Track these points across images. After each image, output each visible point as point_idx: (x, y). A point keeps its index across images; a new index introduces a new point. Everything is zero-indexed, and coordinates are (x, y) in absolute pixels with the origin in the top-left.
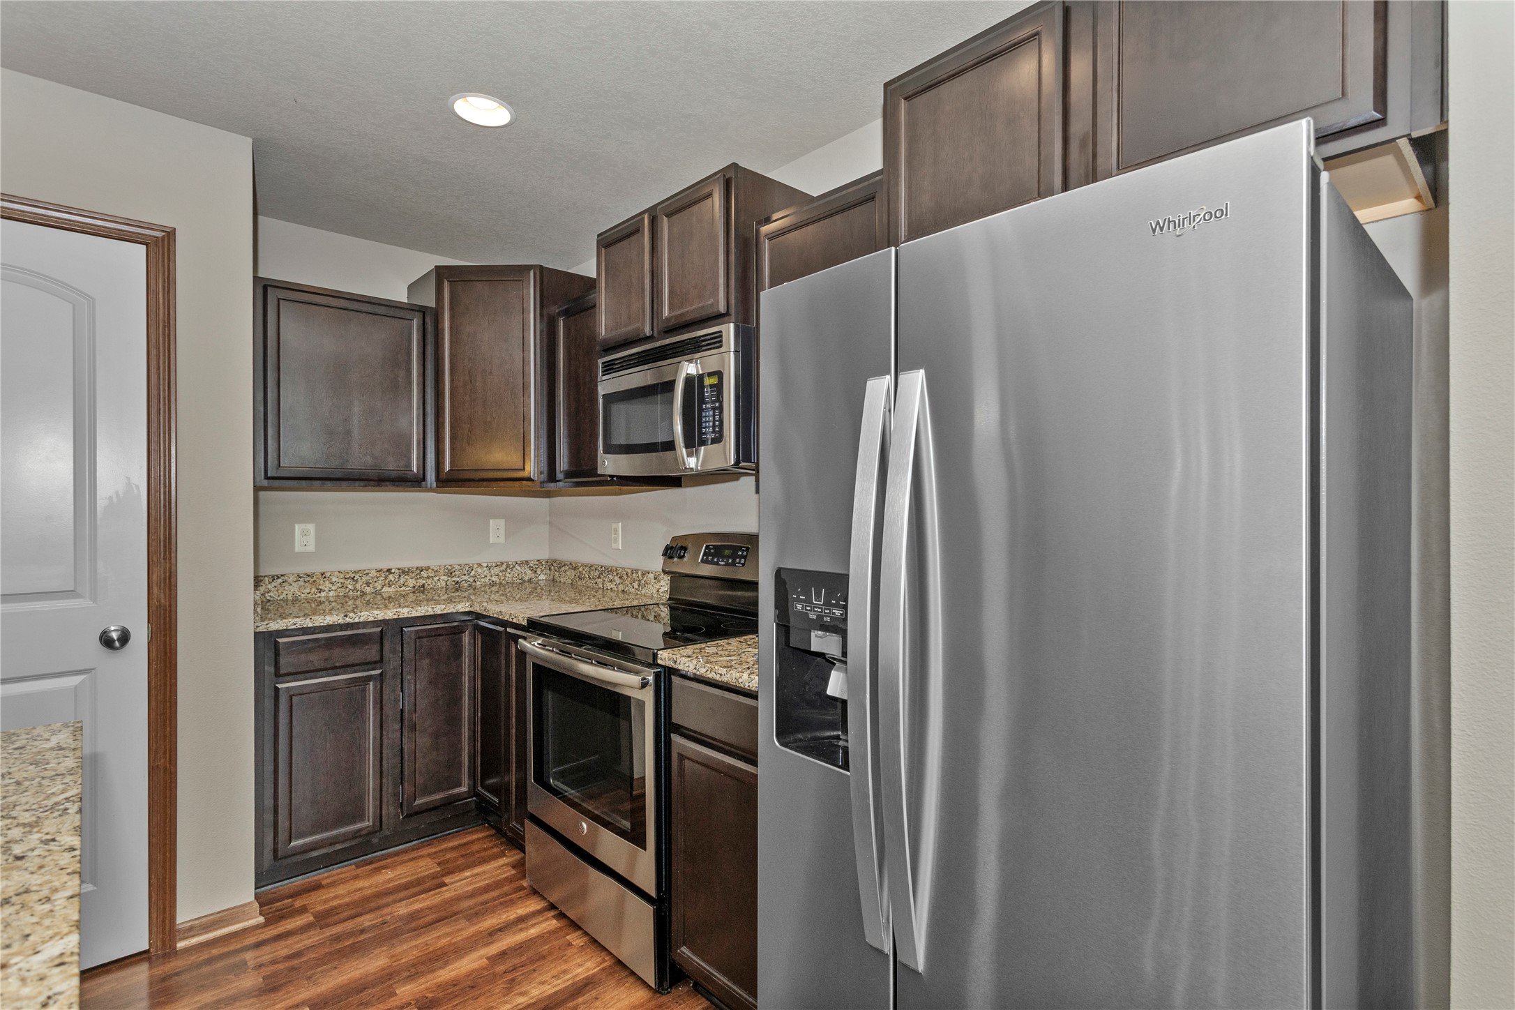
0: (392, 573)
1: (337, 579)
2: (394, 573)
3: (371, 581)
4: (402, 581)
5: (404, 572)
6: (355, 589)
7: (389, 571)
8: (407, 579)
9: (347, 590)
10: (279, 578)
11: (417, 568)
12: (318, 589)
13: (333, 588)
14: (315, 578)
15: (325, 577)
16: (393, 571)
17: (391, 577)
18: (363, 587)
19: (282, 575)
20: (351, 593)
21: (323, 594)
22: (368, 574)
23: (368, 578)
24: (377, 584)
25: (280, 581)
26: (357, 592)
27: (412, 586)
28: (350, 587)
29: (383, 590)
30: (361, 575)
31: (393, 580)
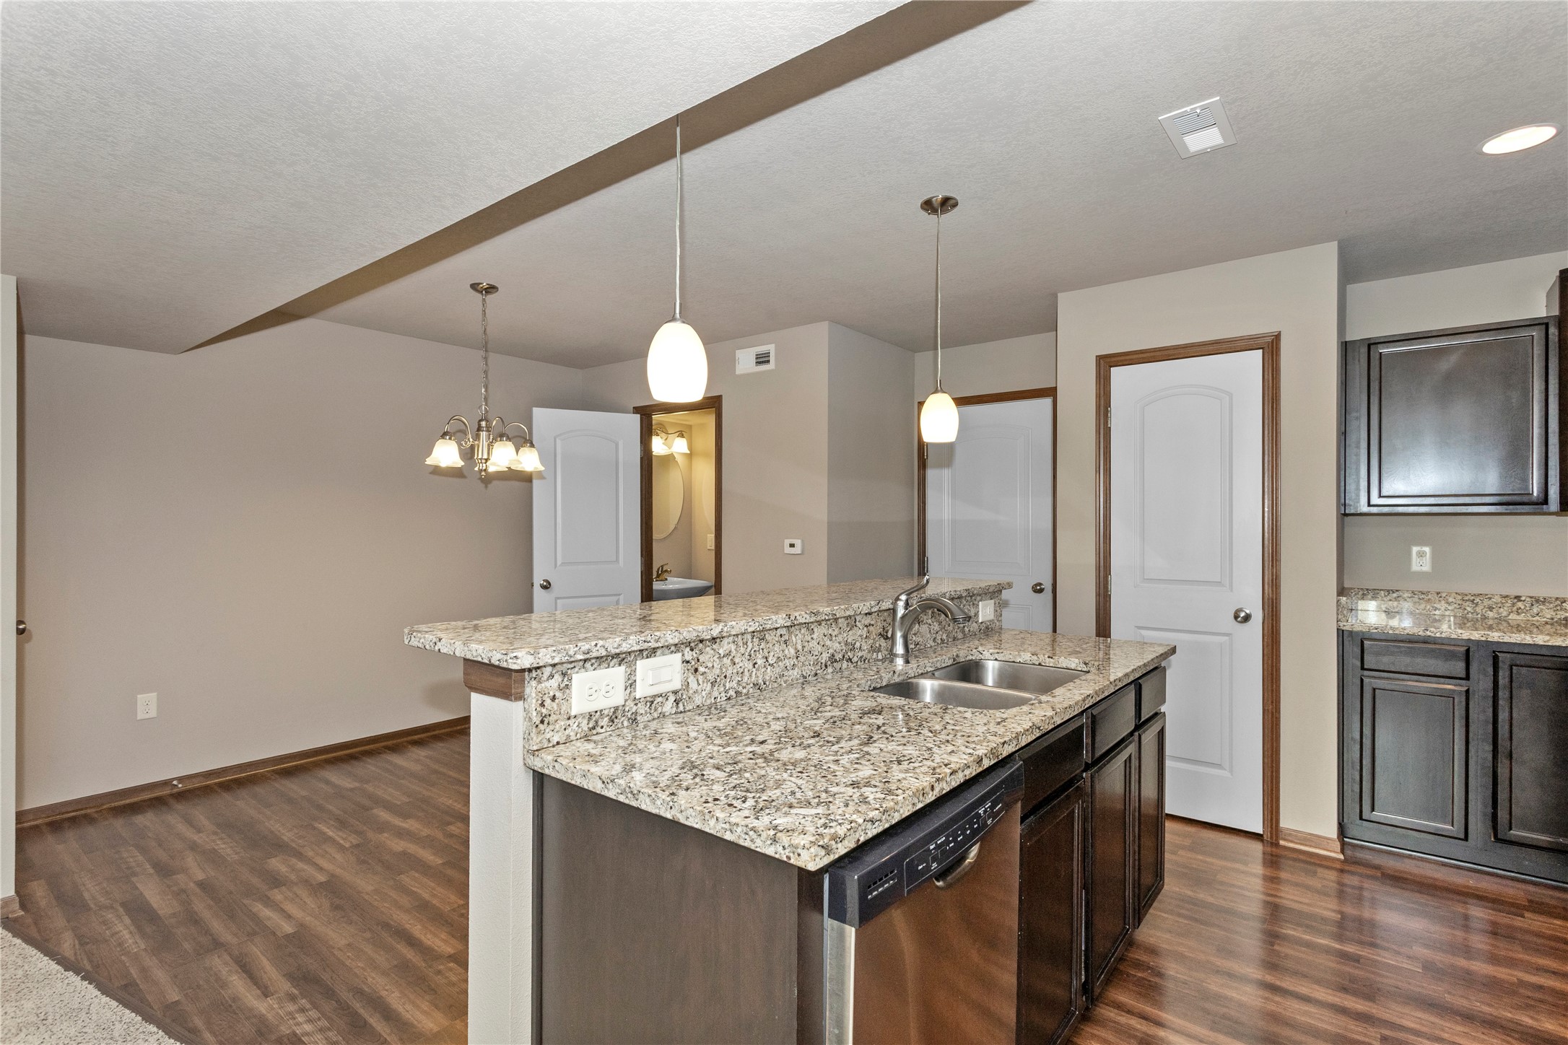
0: (1521, 601)
1: (1454, 600)
2: (1524, 601)
3: (1494, 606)
4: (1535, 610)
5: (1538, 601)
6: (1475, 611)
7: (1518, 598)
8: (1542, 610)
9: (1466, 612)
10: (1393, 592)
11: (1557, 599)
12: (1433, 607)
13: (1450, 608)
14: (1430, 597)
15: (1441, 597)
16: (1523, 599)
17: (1520, 604)
18: (1484, 611)
19: (1397, 591)
20: (1470, 615)
21: (1437, 612)
22: (1490, 598)
23: (1490, 602)
24: (1502, 609)
25: (1395, 595)
26: (1477, 615)
27: (1549, 616)
28: (1469, 609)
29: (1510, 617)
30: (1482, 599)
31: (1523, 607)
